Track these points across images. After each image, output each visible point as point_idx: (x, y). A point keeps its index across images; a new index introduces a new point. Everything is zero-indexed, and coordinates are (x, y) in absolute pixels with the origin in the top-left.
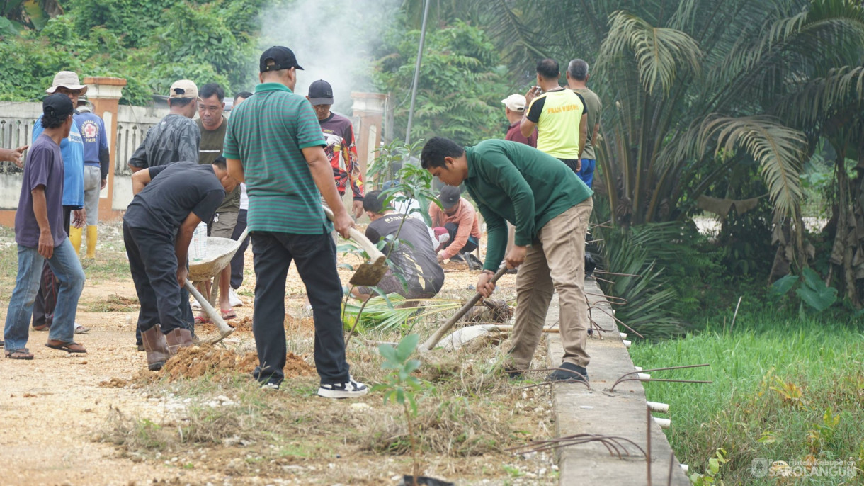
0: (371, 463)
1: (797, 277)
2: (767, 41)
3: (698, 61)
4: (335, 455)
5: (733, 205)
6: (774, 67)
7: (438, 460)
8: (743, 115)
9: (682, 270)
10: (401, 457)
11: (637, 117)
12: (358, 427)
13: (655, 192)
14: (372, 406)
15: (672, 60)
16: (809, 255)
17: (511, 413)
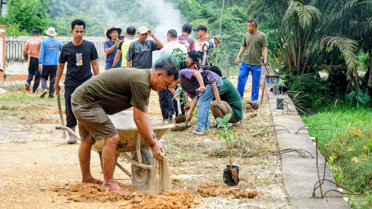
0: (213, 161)
1: (356, 92)
2: (344, 9)
3: (320, 16)
4: (200, 158)
5: (333, 68)
6: (346, 18)
7: (237, 159)
8: (335, 36)
9: (315, 90)
10: (224, 158)
11: (298, 37)
12: (208, 148)
13: (305, 63)
14: (212, 140)
15: (311, 17)
16: (360, 84)
17: (262, 142)
